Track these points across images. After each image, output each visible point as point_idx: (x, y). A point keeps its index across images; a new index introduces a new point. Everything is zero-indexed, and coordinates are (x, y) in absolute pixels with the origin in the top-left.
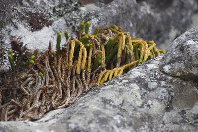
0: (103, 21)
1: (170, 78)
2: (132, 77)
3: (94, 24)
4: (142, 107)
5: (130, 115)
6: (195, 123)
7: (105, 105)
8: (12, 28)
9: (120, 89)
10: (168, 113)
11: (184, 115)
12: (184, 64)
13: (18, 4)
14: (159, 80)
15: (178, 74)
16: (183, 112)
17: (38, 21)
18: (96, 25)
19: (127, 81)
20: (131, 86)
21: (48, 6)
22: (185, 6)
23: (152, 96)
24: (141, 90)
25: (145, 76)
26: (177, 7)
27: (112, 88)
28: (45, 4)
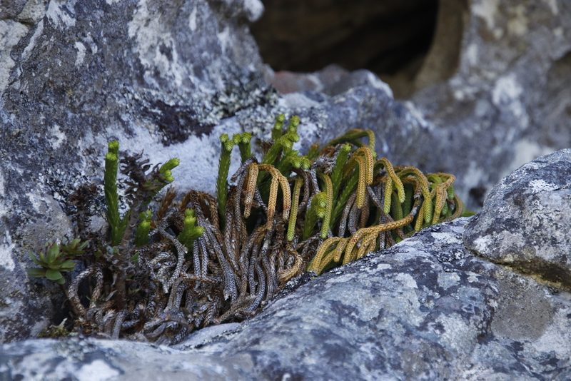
0: (326, 131)
1: (489, 266)
2: (400, 258)
3: (306, 136)
4: (423, 327)
5: (396, 344)
6: (545, 372)
7: (340, 319)
8: (119, 134)
9: (374, 284)
10: (484, 346)
11: (520, 353)
12: (524, 235)
13: (135, 81)
14: (463, 271)
15: (510, 258)
16: (517, 347)
17: (178, 123)
18: (310, 140)
19: (387, 266)
20: (397, 278)
21: (201, 91)
22: (502, 118)
23: (446, 306)
24: (421, 289)
25: (430, 258)
26: (485, 118)
27: (354, 280)
28: (193, 86)
